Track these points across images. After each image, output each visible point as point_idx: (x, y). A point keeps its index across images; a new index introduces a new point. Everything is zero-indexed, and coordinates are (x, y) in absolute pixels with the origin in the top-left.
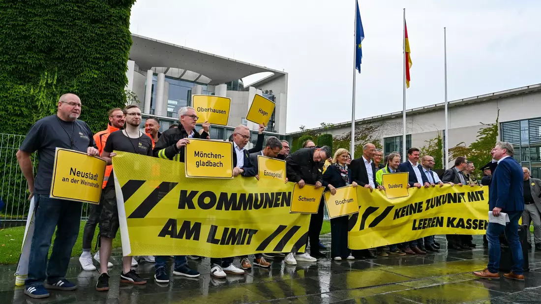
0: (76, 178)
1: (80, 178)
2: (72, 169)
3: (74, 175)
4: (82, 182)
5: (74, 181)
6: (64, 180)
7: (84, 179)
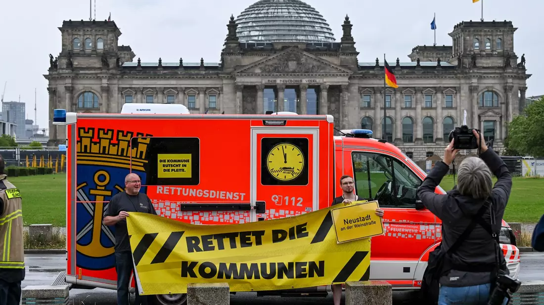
0: (350, 225)
1: (353, 224)
2: (344, 220)
3: (348, 223)
4: (356, 226)
5: (349, 228)
6: (342, 229)
7: (356, 223)
